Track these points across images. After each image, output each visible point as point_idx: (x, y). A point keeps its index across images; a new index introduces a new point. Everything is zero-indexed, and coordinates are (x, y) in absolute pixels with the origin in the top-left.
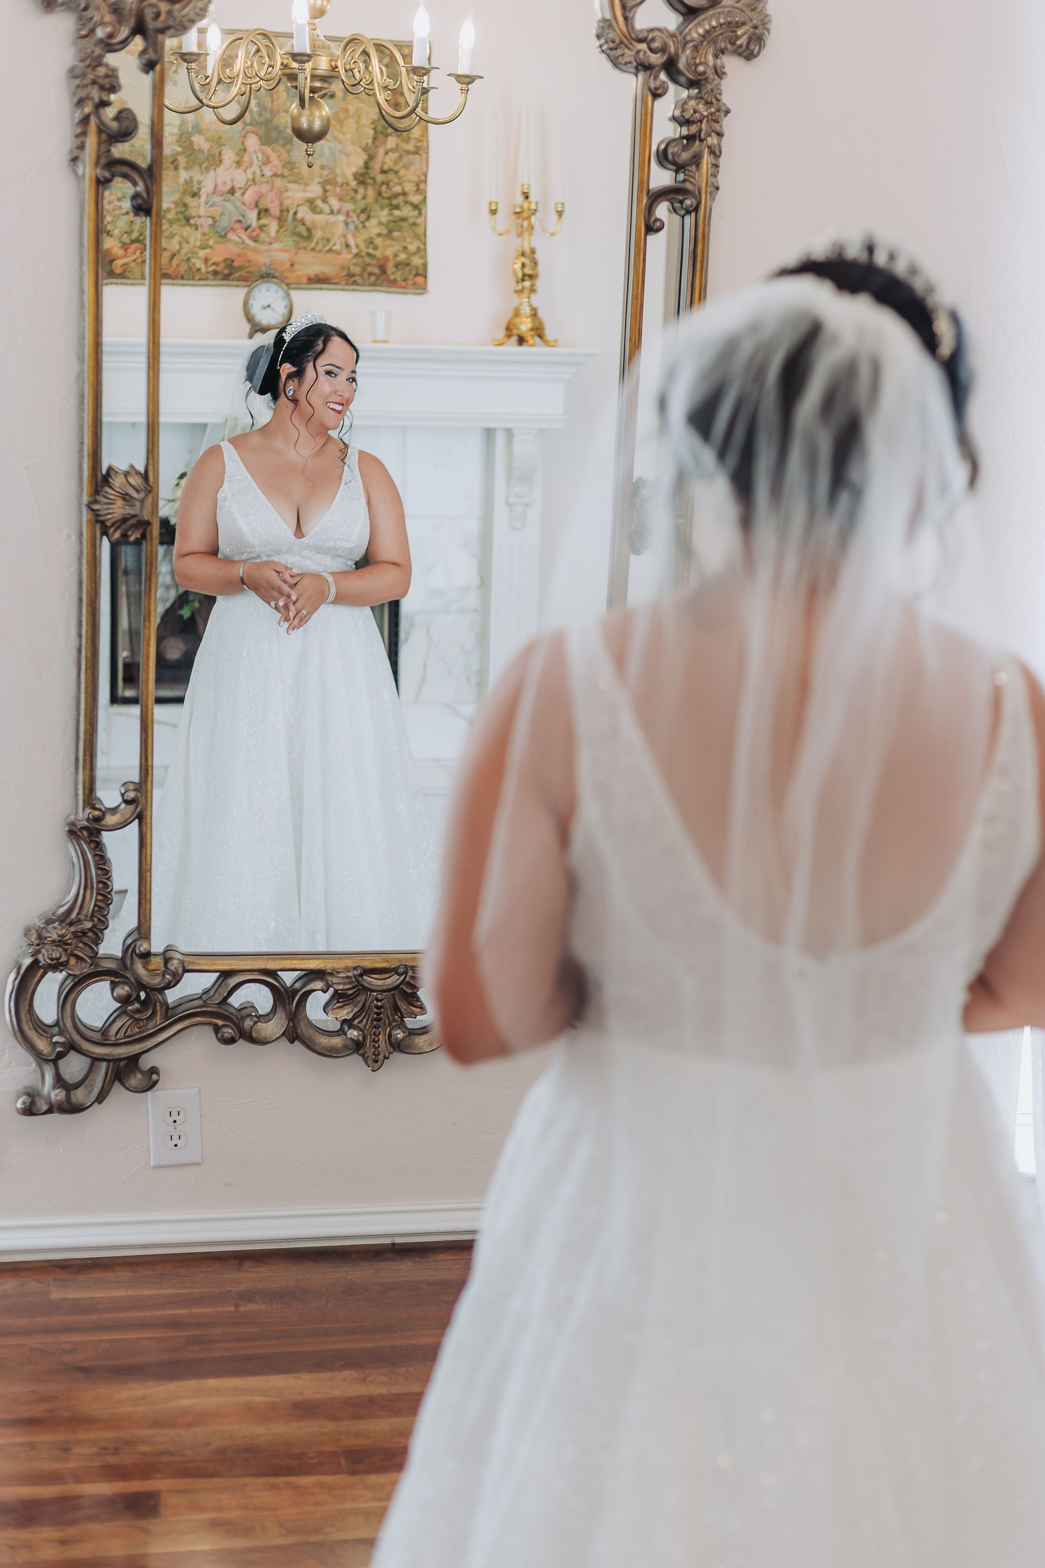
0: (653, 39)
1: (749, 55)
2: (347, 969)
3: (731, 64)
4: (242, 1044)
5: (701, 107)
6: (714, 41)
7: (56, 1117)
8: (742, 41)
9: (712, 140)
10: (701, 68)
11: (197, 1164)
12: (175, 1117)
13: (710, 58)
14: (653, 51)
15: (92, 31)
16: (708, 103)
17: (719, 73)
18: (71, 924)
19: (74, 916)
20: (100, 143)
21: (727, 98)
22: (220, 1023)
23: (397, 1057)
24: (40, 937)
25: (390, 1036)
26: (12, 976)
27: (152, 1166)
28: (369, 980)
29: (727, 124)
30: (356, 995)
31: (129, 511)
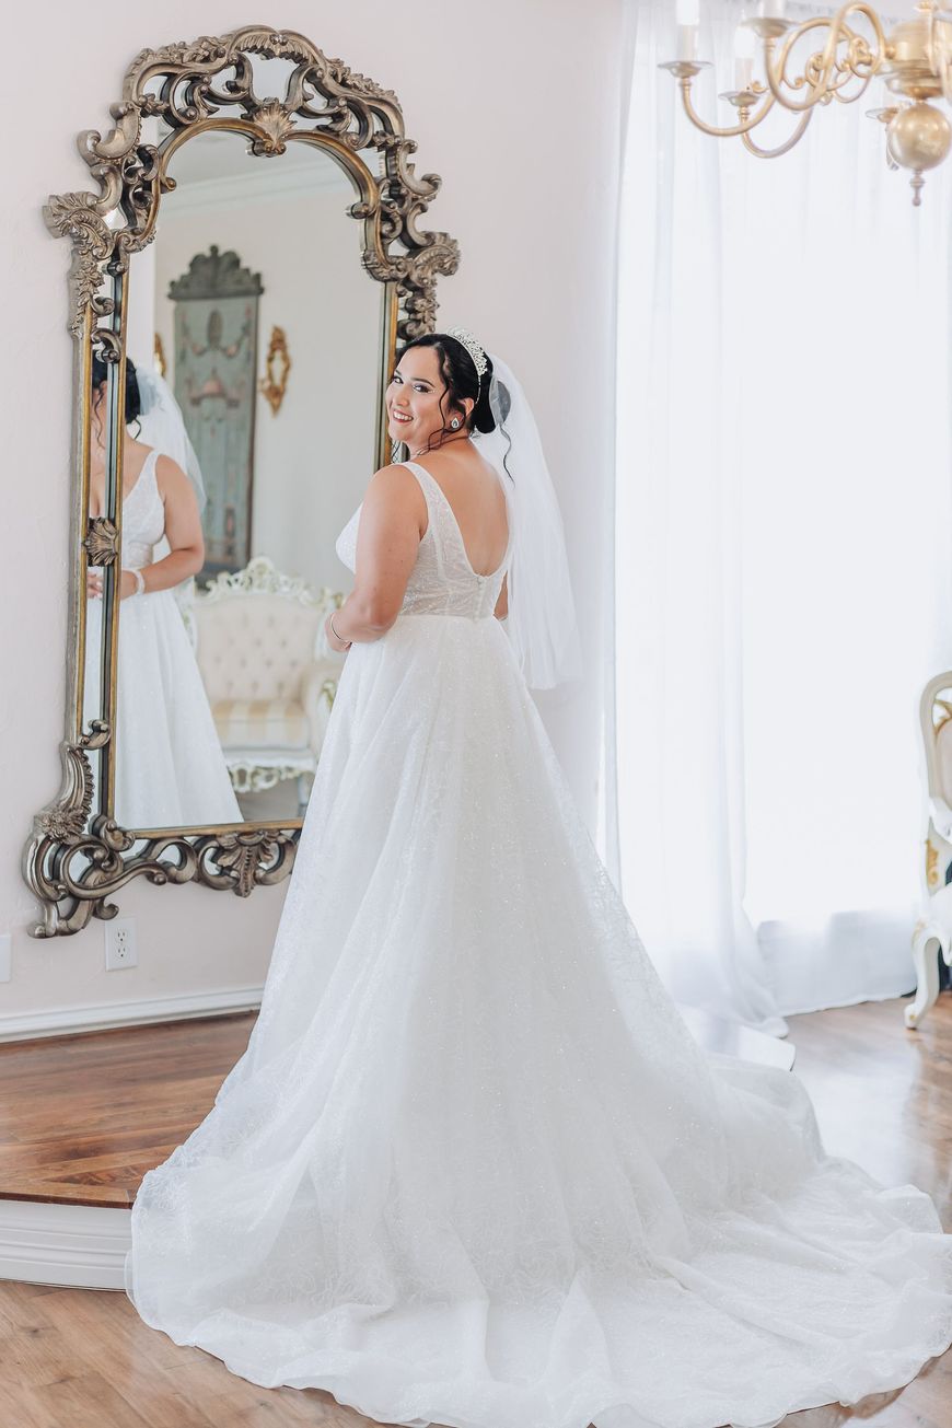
0: (400, 263)
1: (448, 273)
2: (230, 833)
3: (439, 277)
4: (168, 885)
5: (425, 304)
6: (432, 265)
7: (58, 938)
8: (447, 266)
9: (431, 322)
10: (425, 281)
11: (134, 967)
12: (121, 936)
13: (429, 274)
14: (398, 270)
15: (91, 250)
16: (429, 301)
17: (434, 283)
18: (70, 811)
19: (71, 806)
20: (92, 319)
21: (438, 299)
22: (155, 871)
23: (258, 888)
24: (51, 821)
25: (254, 874)
26: (32, 848)
27: (108, 968)
28: (244, 839)
29: (438, 313)
30: (236, 848)
31: (107, 546)
